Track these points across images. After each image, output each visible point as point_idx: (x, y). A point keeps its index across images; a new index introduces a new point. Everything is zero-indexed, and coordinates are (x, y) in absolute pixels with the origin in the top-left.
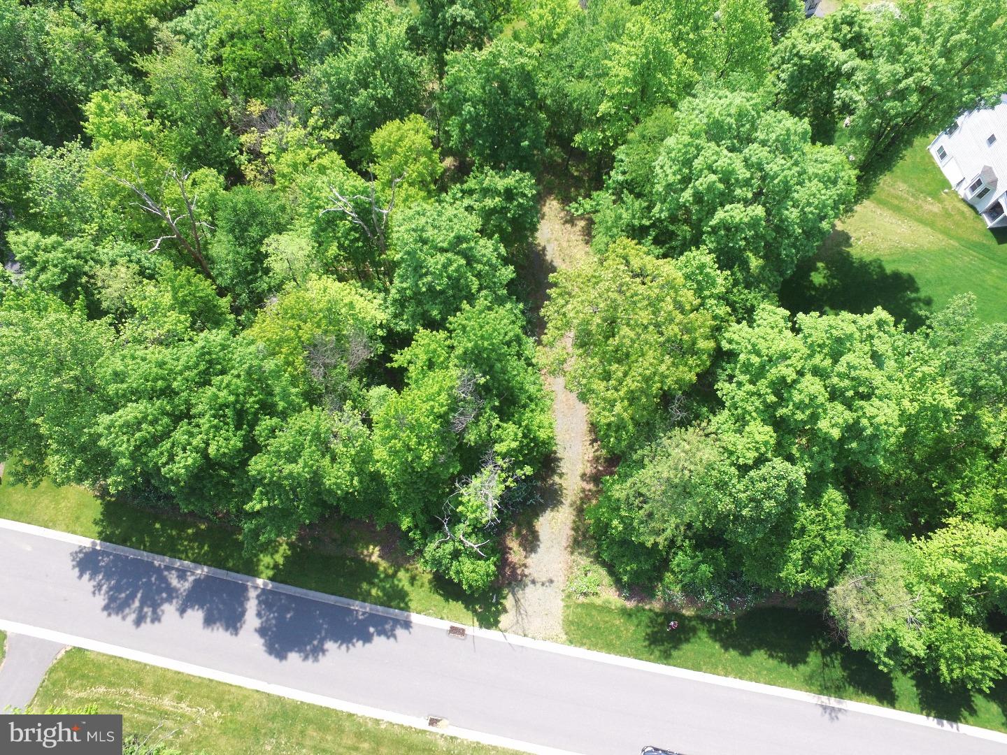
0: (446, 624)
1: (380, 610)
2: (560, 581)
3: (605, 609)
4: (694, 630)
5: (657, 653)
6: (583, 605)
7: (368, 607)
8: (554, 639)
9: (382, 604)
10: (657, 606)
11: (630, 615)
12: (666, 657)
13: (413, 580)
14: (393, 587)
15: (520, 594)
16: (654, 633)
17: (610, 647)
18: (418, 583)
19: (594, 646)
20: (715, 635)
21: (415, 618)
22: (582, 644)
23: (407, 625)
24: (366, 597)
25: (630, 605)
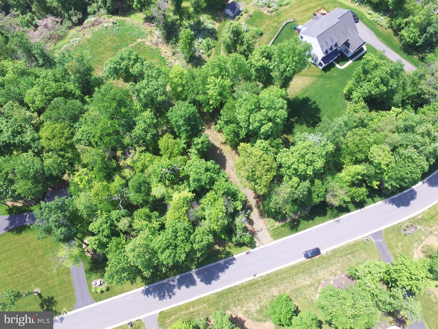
0: (245, 253)
1: (226, 259)
2: (264, 227)
3: (278, 228)
4: (300, 221)
5: (295, 231)
6: (273, 230)
7: (223, 260)
8: (271, 241)
9: (226, 257)
10: (289, 220)
11: (284, 226)
12: (297, 231)
13: (230, 247)
14: (226, 252)
15: (256, 236)
16: (291, 227)
17: (284, 236)
19: (280, 238)
20: (304, 219)
21: (235, 256)
22: (278, 239)
23: (234, 259)
24: (221, 259)
25: (283, 223)
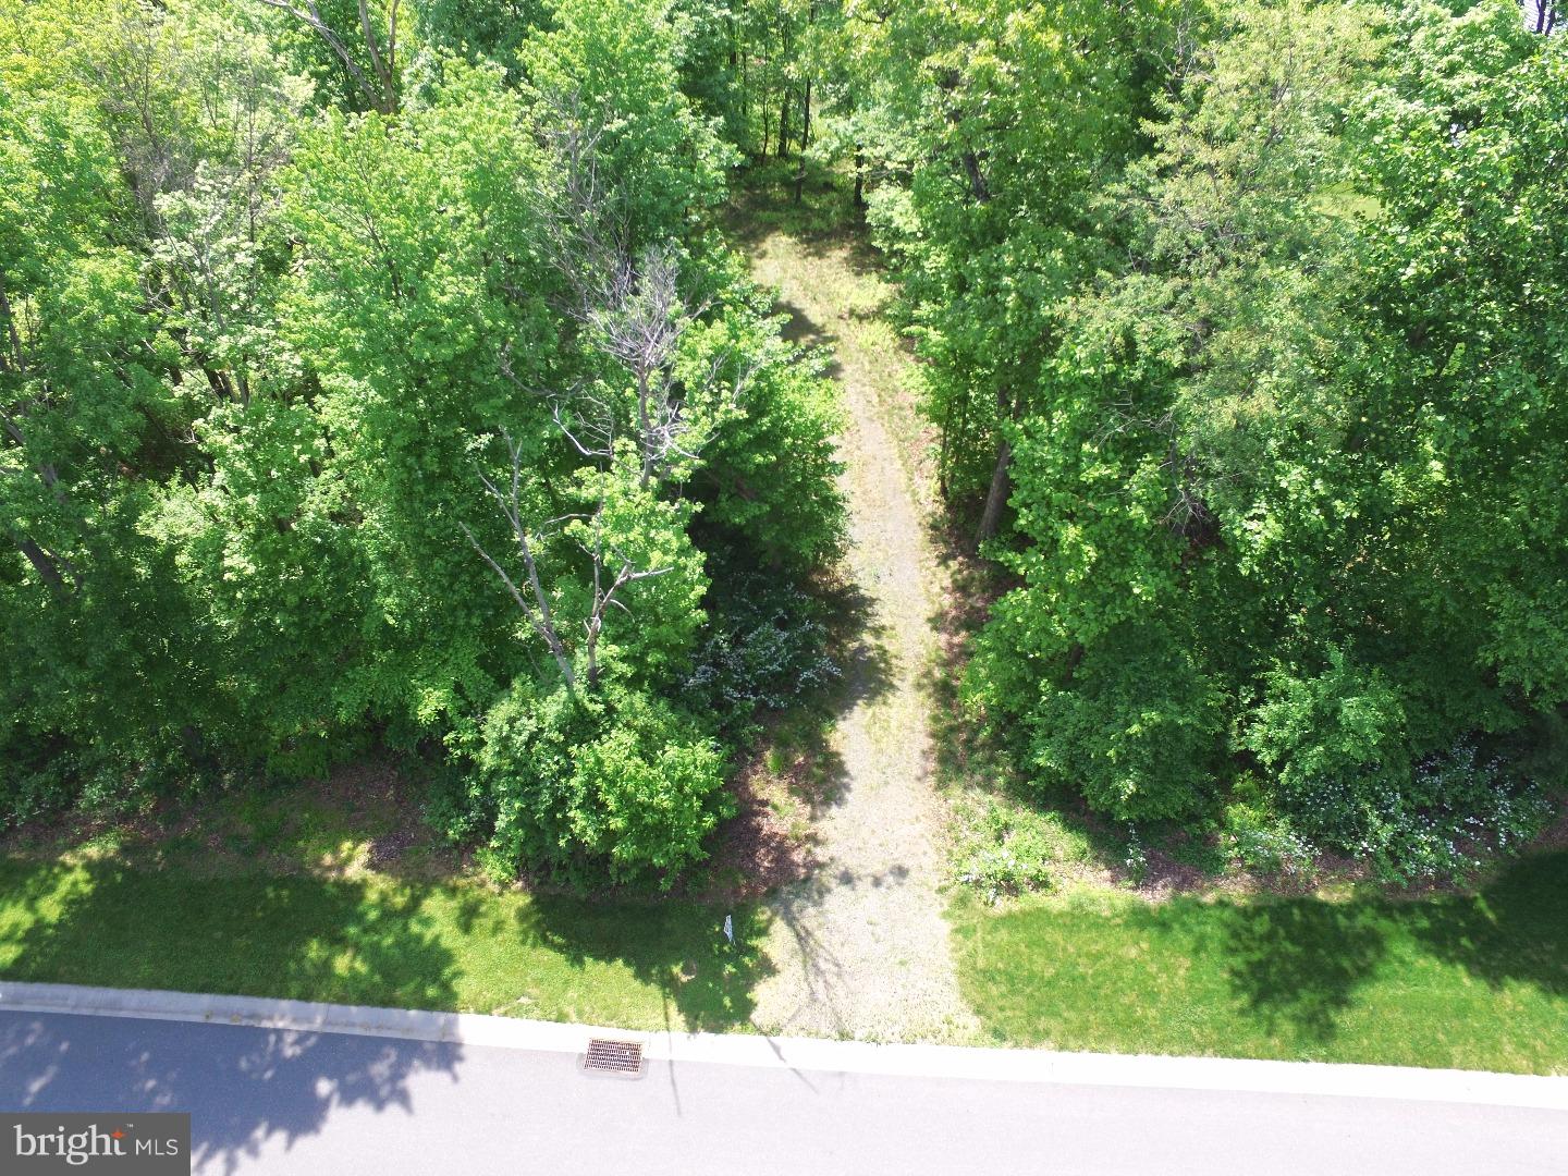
0: (577, 1037)
1: (358, 1019)
2: (928, 864)
3: (1079, 918)
4: (1374, 940)
5: (1288, 1028)
6: (1009, 920)
7: (319, 1016)
8: (941, 1034)
9: (366, 998)
10: (1237, 890)
11: (1164, 926)
12: (1318, 1036)
13: (468, 917)
14: (408, 943)
15: (809, 917)
16: (1257, 968)
17: (1130, 1032)
18: (483, 924)
19: (1076, 1036)
20: (1438, 941)
21: (470, 1028)
22: (1038, 1036)
23: (446, 1054)
24: (312, 986)
25: (1157, 897)
